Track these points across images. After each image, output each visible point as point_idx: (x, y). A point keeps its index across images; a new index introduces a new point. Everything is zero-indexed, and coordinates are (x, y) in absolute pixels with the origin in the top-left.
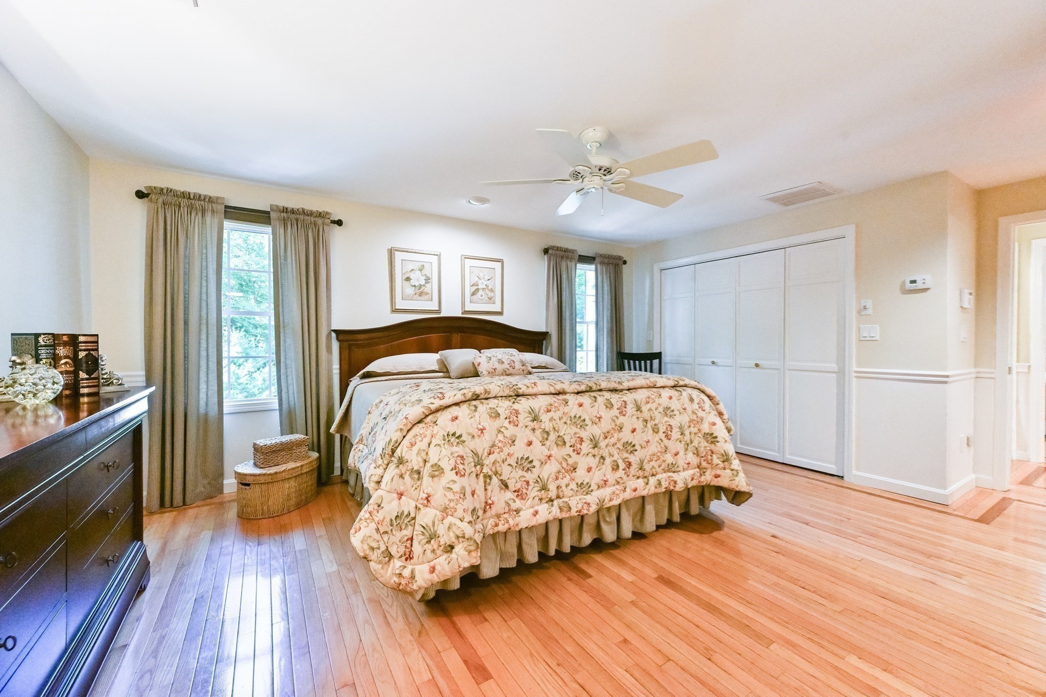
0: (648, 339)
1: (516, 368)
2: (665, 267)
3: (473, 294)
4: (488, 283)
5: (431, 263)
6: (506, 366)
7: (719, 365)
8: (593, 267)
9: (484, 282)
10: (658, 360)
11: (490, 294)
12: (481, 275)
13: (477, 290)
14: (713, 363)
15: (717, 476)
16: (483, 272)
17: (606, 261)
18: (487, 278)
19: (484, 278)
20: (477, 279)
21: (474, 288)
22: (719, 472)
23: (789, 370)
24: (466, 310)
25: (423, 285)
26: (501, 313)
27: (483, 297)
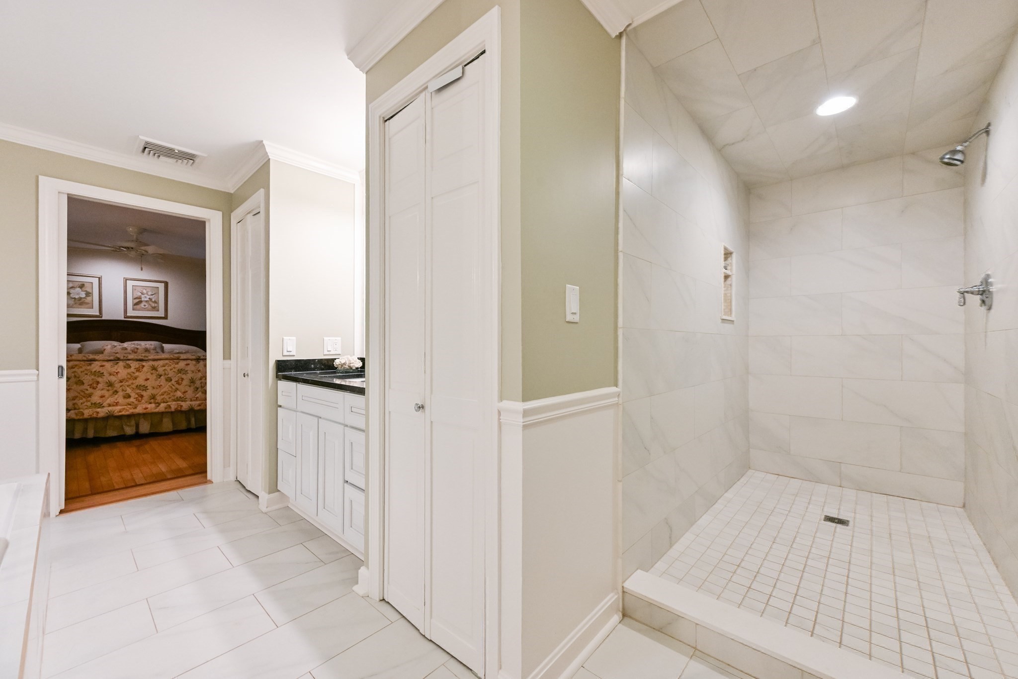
3: (136, 304)
4: (151, 297)
5: (92, 283)
9: (148, 296)
11: (154, 305)
12: (145, 292)
13: (141, 302)
16: (146, 290)
18: (150, 293)
19: (147, 294)
20: (140, 294)
21: (137, 300)
24: (128, 315)
25: (84, 298)
26: (164, 318)
27: (147, 306)
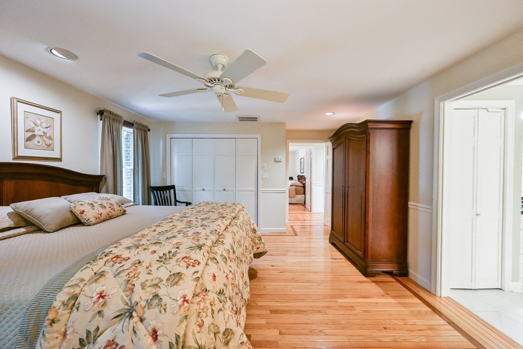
0: (163, 177)
1: (116, 210)
2: (172, 137)
3: (29, 139)
4: (46, 130)
6: (108, 210)
7: (206, 190)
8: (131, 130)
9: (41, 129)
10: (173, 190)
11: (48, 142)
12: (38, 122)
13: (33, 136)
14: (203, 189)
15: (258, 248)
16: (40, 120)
17: (140, 127)
18: (44, 125)
19: (41, 125)
20: (33, 125)
21: (30, 134)
22: (258, 246)
23: (238, 191)
24: (19, 155)
26: (60, 160)
27: (41, 143)
